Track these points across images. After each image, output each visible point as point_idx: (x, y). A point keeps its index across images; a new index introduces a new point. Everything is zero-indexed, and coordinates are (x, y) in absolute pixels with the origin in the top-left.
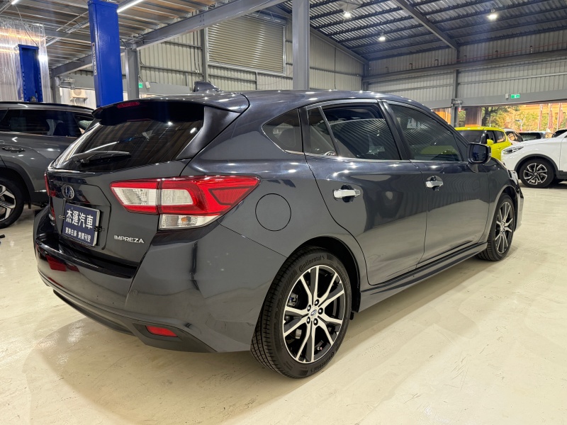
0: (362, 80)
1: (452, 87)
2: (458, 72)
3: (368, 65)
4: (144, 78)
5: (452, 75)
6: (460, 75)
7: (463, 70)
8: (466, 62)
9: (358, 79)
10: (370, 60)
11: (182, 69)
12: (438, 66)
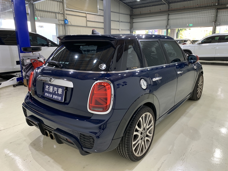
0: (130, 17)
1: (166, 21)
2: (169, 15)
3: (133, 11)
4: (37, 15)
5: (166, 16)
6: (169, 16)
7: (171, 14)
8: (172, 11)
9: (129, 16)
10: (133, 9)
11: (54, 11)
12: (161, 12)
